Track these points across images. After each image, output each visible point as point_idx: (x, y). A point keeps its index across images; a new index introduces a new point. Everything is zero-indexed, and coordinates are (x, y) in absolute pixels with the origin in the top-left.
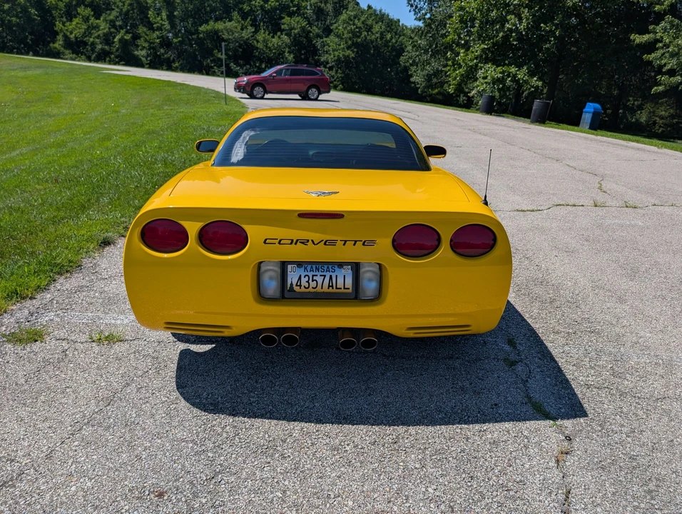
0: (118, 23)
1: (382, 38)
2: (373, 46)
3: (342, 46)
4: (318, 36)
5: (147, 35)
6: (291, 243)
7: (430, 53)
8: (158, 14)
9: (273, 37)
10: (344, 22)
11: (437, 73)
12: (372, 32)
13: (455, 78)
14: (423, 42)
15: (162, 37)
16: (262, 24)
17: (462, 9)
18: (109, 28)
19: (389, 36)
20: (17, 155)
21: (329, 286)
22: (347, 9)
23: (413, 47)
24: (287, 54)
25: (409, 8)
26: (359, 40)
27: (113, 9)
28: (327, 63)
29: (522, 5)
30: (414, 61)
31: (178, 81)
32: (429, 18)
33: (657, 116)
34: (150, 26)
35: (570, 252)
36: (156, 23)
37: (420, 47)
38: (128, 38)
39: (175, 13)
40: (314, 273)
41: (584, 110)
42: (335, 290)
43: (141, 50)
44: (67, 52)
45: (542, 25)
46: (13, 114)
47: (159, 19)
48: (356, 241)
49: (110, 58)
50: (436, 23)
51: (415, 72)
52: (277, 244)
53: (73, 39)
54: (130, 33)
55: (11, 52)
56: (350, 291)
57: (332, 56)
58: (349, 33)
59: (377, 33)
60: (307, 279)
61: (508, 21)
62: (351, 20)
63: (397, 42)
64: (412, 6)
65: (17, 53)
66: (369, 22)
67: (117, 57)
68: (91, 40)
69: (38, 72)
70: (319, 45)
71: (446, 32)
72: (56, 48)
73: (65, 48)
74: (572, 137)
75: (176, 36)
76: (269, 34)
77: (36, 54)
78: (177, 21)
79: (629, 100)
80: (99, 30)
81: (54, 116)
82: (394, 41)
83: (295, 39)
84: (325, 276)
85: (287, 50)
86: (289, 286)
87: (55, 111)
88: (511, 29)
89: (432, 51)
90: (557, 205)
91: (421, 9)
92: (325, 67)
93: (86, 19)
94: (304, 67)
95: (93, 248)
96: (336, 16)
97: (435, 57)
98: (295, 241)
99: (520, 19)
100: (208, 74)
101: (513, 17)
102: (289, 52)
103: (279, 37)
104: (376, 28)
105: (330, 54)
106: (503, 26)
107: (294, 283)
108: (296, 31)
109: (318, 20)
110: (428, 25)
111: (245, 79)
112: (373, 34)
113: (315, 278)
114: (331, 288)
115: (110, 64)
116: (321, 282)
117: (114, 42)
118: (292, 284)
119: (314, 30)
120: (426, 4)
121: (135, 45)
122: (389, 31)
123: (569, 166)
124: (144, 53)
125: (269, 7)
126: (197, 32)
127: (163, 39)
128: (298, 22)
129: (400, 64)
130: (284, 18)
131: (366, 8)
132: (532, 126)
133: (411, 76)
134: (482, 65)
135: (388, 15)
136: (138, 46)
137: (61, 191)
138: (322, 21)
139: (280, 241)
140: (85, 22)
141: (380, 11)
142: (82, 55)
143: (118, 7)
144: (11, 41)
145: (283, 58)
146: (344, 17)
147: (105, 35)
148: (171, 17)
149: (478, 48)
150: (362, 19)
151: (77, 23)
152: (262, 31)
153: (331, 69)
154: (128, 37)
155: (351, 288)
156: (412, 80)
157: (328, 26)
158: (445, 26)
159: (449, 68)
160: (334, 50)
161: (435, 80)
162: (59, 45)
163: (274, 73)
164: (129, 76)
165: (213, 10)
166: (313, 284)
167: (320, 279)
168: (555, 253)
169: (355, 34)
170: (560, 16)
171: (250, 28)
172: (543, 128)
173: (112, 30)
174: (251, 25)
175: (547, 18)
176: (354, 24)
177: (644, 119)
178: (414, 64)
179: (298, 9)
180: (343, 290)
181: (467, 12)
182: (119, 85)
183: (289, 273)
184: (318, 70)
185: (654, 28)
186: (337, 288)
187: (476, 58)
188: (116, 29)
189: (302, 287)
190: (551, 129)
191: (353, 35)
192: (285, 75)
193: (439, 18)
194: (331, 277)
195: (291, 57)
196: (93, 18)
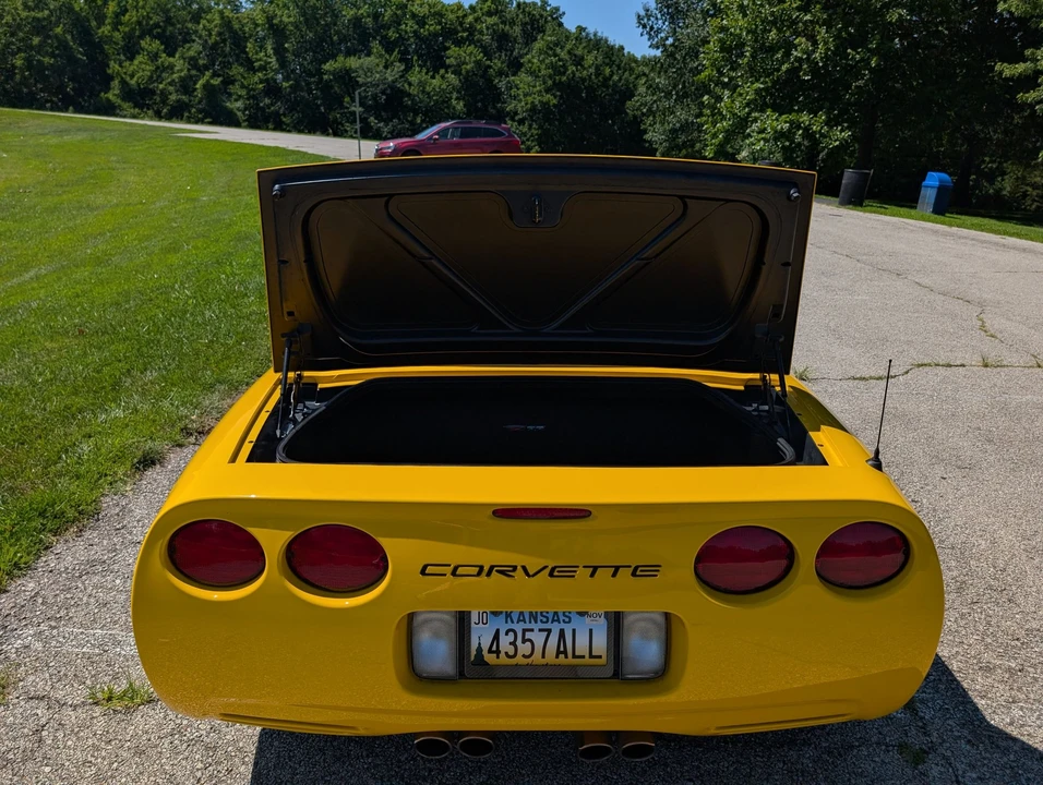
0: (201, 62)
1: (597, 75)
2: (586, 88)
3: (538, 88)
4: (500, 73)
5: (244, 78)
6: (479, 574)
7: (674, 97)
8: (261, 47)
9: (433, 77)
10: (541, 52)
11: (686, 127)
12: (582, 66)
13: (715, 136)
14: (661, 81)
15: (267, 81)
16: (415, 58)
17: (723, 29)
18: (189, 70)
19: (608, 71)
20: (32, 279)
21: (558, 653)
22: (544, 32)
23: (648, 88)
24: (454, 102)
25: (641, 29)
26: (564, 78)
27: (194, 41)
28: (516, 113)
29: (817, 22)
30: (650, 110)
31: (291, 148)
32: (672, 45)
33: (1027, 185)
34: (249, 65)
35: (967, 468)
36: (258, 60)
37: (659, 88)
38: (217, 83)
39: (286, 45)
40: (528, 626)
41: (924, 183)
42: (570, 660)
43: (236, 100)
44: (125, 105)
45: (849, 51)
46: (35, 207)
47: (262, 54)
48: (617, 568)
49: (190, 112)
50: (684, 52)
51: (650, 125)
52: (449, 576)
53: (135, 87)
54: (219, 76)
55: (42, 107)
56: (603, 661)
57: (523, 103)
58: (547, 68)
59: (590, 67)
60: (511, 637)
61: (796, 47)
62: (551, 49)
63: (620, 79)
64: (644, 26)
65: (52, 109)
66: (579, 52)
67: (200, 111)
68: (161, 86)
69: (79, 136)
70: (502, 85)
71: (699, 65)
72: (108, 100)
73: (123, 99)
74: (912, 231)
75: (286, 79)
76: (427, 73)
77: (80, 109)
78: (290, 57)
79: (984, 161)
80: (173, 73)
81: (97, 208)
82: (616, 78)
83: (466, 78)
84: (549, 631)
85: (455, 95)
86: (473, 652)
87: (100, 201)
88: (801, 58)
89: (677, 94)
90: (919, 366)
91: (659, 31)
92: (513, 120)
93: (154, 57)
94: (482, 124)
95: (124, 475)
96: (527, 44)
97: (682, 102)
98: (486, 569)
99: (815, 43)
100: (336, 134)
101: (804, 40)
102: (457, 99)
103: (443, 77)
104: (589, 60)
105: (520, 101)
106: (787, 54)
107: (485, 647)
108: (468, 67)
109: (500, 49)
110: (672, 55)
111: (391, 144)
112: (585, 69)
113: (528, 635)
114: (562, 656)
115: (189, 122)
116: (540, 646)
117: (195, 89)
118: (479, 649)
119: (495, 64)
120: (667, 23)
121: (227, 93)
122: (607, 65)
123: (919, 284)
124: (239, 104)
125: (426, 33)
126: (320, 73)
127: (268, 84)
128: (471, 53)
129: (627, 114)
130: (449, 48)
131: (574, 30)
132: (844, 211)
133: (645, 132)
134: (757, 114)
135: (606, 41)
136: (230, 95)
137: (85, 353)
138: (506, 50)
139: (456, 568)
140: (152, 61)
141: (595, 35)
142: (148, 109)
143: (200, 37)
144: (42, 90)
145: (448, 108)
146: (538, 45)
147: (182, 79)
148: (279, 51)
149: (750, 89)
150: (568, 47)
151: (140, 63)
152: (417, 69)
153: (521, 122)
154: (216, 81)
155: (604, 657)
156: (646, 137)
157: (516, 58)
158: (697, 57)
159: (704, 119)
160: (525, 95)
161: (682, 138)
162: (115, 95)
163: (435, 134)
164: (216, 140)
165: (344, 39)
166: (524, 648)
167: (539, 639)
168: (939, 470)
169: (558, 70)
170: (878, 37)
171: (398, 64)
172: (861, 214)
173: (194, 72)
174: (400, 61)
175: (858, 41)
176: (555, 55)
177: (1008, 189)
178: (651, 112)
179: (471, 34)
180: (587, 660)
181: (731, 34)
182: (202, 155)
183: (473, 625)
184: (504, 129)
185: (1033, 54)
186: (574, 656)
187: (748, 105)
188: (199, 70)
189: (502, 655)
190: (873, 216)
191: (554, 71)
192: (453, 136)
193: (688, 43)
194: (562, 633)
195: (460, 106)
196: (164, 55)
